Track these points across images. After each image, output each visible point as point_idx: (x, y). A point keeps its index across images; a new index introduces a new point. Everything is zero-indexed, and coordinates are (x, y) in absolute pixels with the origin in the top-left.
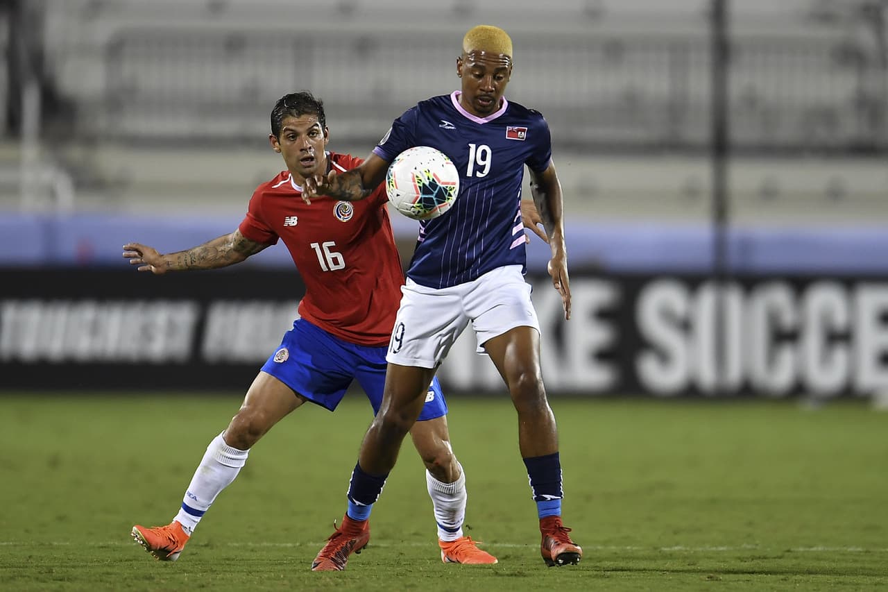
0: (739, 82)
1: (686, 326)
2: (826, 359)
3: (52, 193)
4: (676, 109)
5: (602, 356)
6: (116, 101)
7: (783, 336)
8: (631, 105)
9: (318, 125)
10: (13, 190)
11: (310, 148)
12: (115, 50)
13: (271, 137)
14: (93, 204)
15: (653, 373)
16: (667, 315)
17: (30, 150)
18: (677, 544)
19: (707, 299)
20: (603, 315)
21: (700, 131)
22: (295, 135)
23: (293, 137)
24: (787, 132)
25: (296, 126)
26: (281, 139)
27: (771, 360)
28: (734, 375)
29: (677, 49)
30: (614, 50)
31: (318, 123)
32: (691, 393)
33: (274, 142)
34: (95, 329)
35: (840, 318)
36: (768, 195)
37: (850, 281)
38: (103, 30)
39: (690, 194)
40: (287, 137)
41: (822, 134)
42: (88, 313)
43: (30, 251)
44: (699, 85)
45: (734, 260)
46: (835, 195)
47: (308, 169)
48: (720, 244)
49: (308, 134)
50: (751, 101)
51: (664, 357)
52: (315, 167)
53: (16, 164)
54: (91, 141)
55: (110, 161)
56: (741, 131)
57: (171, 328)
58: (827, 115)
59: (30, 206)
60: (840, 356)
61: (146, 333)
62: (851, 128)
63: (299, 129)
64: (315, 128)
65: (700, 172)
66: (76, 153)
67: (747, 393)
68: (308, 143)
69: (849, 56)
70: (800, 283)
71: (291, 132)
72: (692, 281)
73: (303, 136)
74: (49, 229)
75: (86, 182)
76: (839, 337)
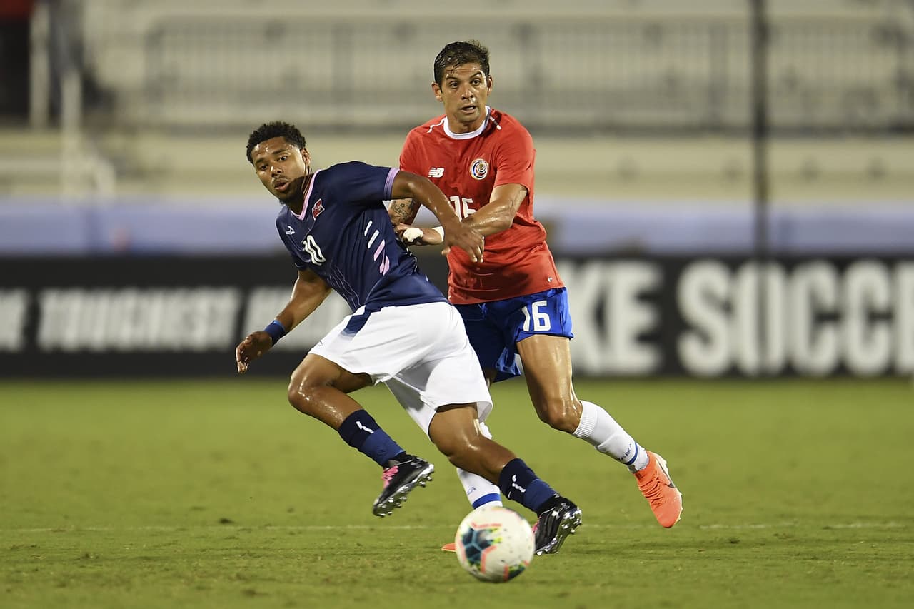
0: (778, 63)
1: (728, 308)
2: (867, 338)
3: (91, 182)
4: (716, 92)
5: (644, 338)
6: (156, 89)
7: (825, 317)
8: (671, 87)
9: (480, 73)
10: (53, 180)
11: (472, 97)
12: (155, 39)
13: (433, 85)
14: (133, 192)
15: (694, 354)
16: (709, 297)
17: (70, 139)
18: (716, 523)
19: (748, 279)
20: (644, 297)
21: (739, 112)
22: (457, 83)
23: (455, 85)
24: (827, 112)
25: (460, 74)
26: (444, 87)
27: (813, 339)
28: (776, 356)
29: (717, 31)
30: (654, 33)
31: (481, 71)
32: (733, 374)
33: (437, 90)
34: (137, 317)
35: (881, 298)
36: (809, 175)
37: (891, 260)
38: (143, 20)
39: (731, 175)
40: (450, 85)
41: (863, 114)
42: (129, 301)
43: (72, 240)
44: (739, 67)
45: (775, 240)
46: (876, 175)
47: (468, 117)
48: (761, 225)
49: (471, 83)
50: (791, 82)
51: (706, 338)
52: (476, 116)
53: (56, 153)
54: (131, 130)
55: (151, 150)
56: (782, 111)
57: (213, 316)
58: (868, 95)
59: (71, 196)
60: (882, 335)
61: (188, 321)
62: (891, 108)
63: (461, 77)
64: (478, 75)
65: (741, 153)
66: (116, 142)
67: (790, 373)
68: (470, 90)
69: (890, 36)
70: (842, 263)
71: (453, 80)
72: (733, 262)
73: (466, 84)
74: (91, 218)
75: (127, 171)
76: (880, 317)
